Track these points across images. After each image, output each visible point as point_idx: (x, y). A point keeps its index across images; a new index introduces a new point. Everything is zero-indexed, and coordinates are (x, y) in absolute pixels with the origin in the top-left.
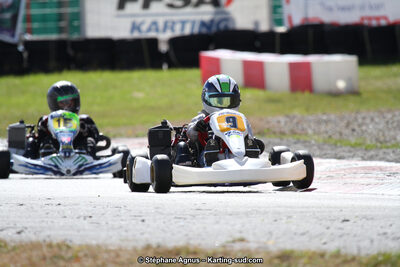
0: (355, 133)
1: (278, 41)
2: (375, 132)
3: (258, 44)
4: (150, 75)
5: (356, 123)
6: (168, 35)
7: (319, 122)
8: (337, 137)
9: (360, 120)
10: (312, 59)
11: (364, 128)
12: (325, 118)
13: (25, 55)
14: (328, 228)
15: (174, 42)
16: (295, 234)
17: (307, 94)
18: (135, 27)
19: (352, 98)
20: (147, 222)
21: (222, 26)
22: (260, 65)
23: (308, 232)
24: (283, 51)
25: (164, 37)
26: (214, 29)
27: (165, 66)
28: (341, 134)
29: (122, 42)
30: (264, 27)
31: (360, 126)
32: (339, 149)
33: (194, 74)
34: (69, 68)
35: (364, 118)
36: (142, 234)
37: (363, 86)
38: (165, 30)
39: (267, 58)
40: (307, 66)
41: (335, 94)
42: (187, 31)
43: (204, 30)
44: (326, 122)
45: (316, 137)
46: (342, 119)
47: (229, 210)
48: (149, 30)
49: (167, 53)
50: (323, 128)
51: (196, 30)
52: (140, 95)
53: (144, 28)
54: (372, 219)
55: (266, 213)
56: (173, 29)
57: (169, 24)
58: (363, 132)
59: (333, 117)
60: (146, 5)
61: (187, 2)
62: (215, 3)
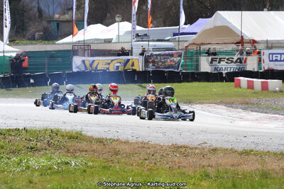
1: (260, 74)
4: (220, 84)
6: (226, 71)
10: (269, 81)
13: (182, 76)
15: (227, 73)
18: (216, 69)
21: (243, 69)
22: (253, 81)
25: (224, 72)
26: (240, 70)
27: (224, 81)
29: (211, 73)
30: (256, 70)
33: (233, 84)
34: (195, 81)
39: (254, 80)
40: (267, 83)
48: (220, 70)
49: (225, 77)
60: (219, 62)
61: (232, 62)
62: (241, 62)
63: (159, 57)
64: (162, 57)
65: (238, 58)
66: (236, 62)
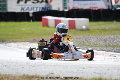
0: (88, 42)
1: (65, 14)
2: (94, 42)
3: (59, 15)
4: (26, 24)
5: (88, 39)
7: (77, 38)
8: (82, 43)
9: (89, 38)
10: (75, 19)
11: (90, 40)
12: (79, 37)
14: (78, 70)
15: (34, 13)
16: (68, 72)
17: (74, 30)
18: (22, 9)
19: (87, 31)
20: (24, 68)
21: (49, 9)
23: (72, 71)
24: (67, 17)
25: (31, 12)
26: (46, 10)
27: (31, 21)
28: (84, 42)
30: (61, 10)
31: (89, 40)
32: (83, 47)
33: (40, 23)
34: (2, 21)
35: (90, 37)
36: (22, 71)
37: (90, 28)
38: (31, 10)
40: (74, 21)
41: (82, 30)
42: (38, 10)
43: (43, 10)
44: (80, 38)
45: (76, 43)
46: (84, 37)
47: (49, 64)
48: (27, 10)
49: (32, 17)
50: (78, 40)
51: (41, 10)
52: (24, 29)
53: (25, 9)
54: (92, 68)
55: (60, 65)
56: (34, 10)
57: (33, 8)
58: (90, 41)
59: (81, 37)
60: (26, 2)
61: (38, 1)
62: (47, 2)
66: (42, 2)
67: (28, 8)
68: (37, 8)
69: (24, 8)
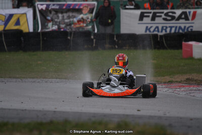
13: (94, 40)
18: (147, 29)
21: (189, 30)
25: (161, 34)
26: (186, 31)
42: (173, 31)
43: (181, 31)
51: (177, 31)
53: (152, 29)
56: (166, 31)
60: (153, 19)
61: (173, 18)
62: (187, 18)
63: (60, 15)
64: (66, 15)
65: (183, 13)
66: (180, 18)
67: (157, 27)
68: (171, 27)
69: (151, 27)
